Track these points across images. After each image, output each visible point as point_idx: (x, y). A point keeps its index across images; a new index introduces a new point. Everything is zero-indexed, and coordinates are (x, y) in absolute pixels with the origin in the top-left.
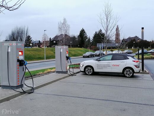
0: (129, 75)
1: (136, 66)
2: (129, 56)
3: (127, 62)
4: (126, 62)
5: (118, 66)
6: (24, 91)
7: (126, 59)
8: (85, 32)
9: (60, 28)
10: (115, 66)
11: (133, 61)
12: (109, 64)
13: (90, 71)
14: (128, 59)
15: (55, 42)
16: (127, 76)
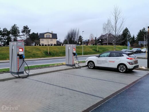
0: (123, 71)
1: (129, 63)
2: (124, 53)
3: (122, 59)
4: (120, 59)
5: (114, 62)
6: (19, 76)
7: (121, 56)
8: (128, 31)
9: (104, 28)
10: (111, 62)
11: (127, 58)
12: (106, 60)
13: (91, 66)
14: (123, 56)
15: (100, 40)
16: (121, 71)
